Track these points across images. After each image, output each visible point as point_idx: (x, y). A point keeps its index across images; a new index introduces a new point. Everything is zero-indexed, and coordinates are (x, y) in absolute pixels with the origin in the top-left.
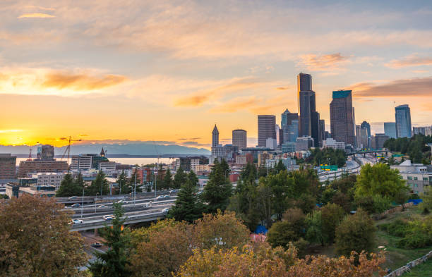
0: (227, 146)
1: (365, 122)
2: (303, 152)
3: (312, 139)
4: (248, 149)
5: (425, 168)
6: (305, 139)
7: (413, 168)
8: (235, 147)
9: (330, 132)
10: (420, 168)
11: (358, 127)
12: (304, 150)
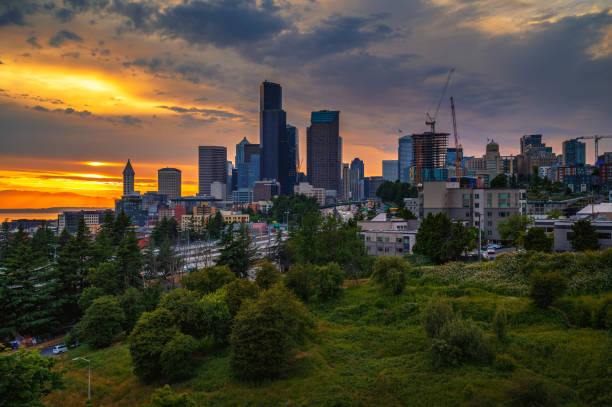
0: (149, 194)
1: (357, 159)
2: (261, 203)
3: (278, 184)
4: (183, 200)
5: (405, 224)
6: (267, 182)
7: (388, 224)
8: (161, 195)
9: (306, 174)
10: (398, 224)
11: (346, 166)
12: (263, 200)
